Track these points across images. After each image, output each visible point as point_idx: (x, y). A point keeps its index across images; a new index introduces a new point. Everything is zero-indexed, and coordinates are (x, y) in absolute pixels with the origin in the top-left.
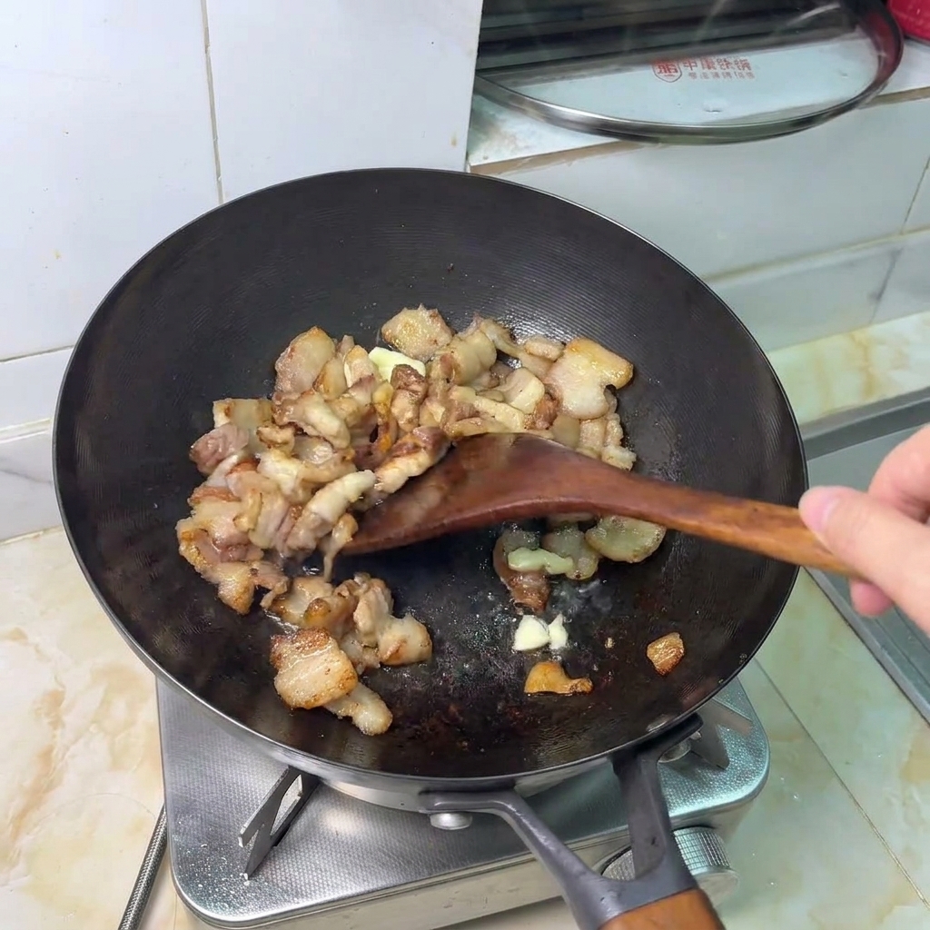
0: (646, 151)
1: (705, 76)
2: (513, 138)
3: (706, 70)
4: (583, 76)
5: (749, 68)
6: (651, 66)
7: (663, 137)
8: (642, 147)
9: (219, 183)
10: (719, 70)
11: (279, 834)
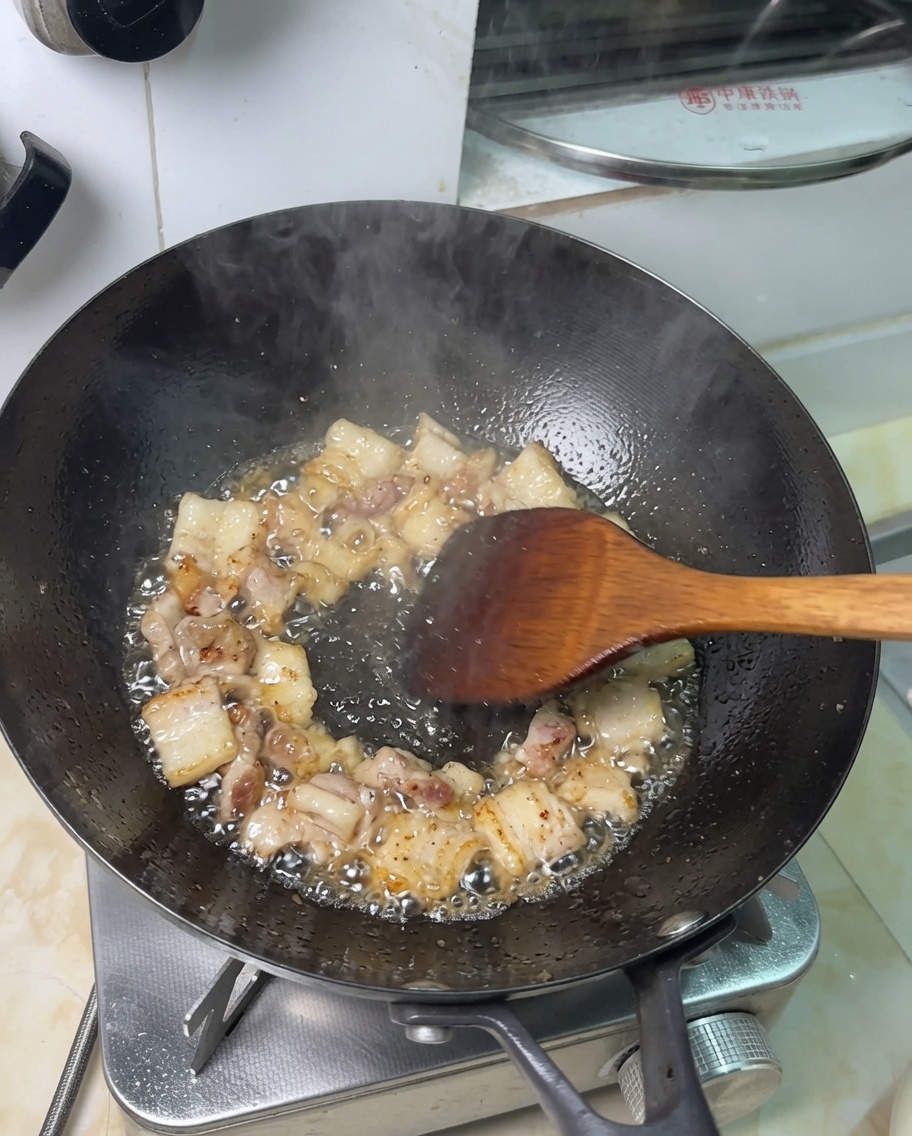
1: (744, 107)
2: (513, 183)
3: (744, 100)
5: (796, 96)
6: (676, 96)
9: (161, 235)
10: (759, 100)
11: (232, 1021)
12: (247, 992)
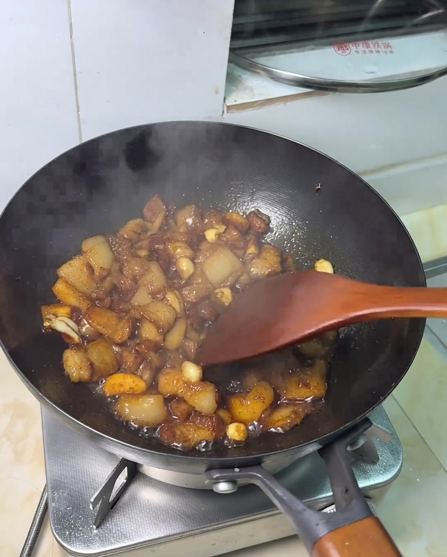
0: (330, 97)
1: (365, 52)
2: (252, 89)
3: (365, 49)
4: (292, 52)
5: (390, 47)
6: (332, 47)
7: (339, 88)
8: (328, 94)
9: (79, 115)
10: (373, 49)
11: (114, 502)
12: (121, 488)
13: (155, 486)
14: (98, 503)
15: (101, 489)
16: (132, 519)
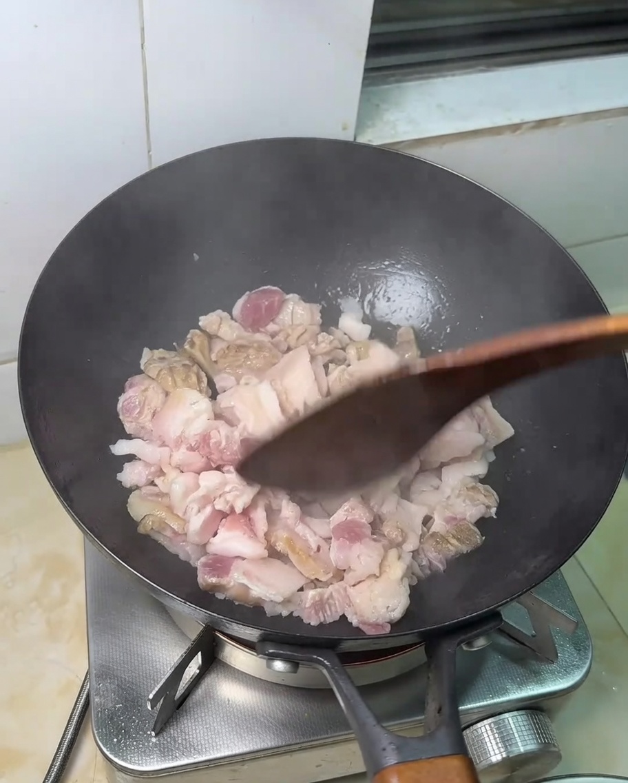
2: (394, 124)
11: (181, 699)
12: (192, 680)
13: (239, 680)
14: (159, 701)
15: (163, 681)
16: (206, 724)
